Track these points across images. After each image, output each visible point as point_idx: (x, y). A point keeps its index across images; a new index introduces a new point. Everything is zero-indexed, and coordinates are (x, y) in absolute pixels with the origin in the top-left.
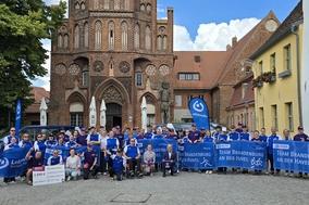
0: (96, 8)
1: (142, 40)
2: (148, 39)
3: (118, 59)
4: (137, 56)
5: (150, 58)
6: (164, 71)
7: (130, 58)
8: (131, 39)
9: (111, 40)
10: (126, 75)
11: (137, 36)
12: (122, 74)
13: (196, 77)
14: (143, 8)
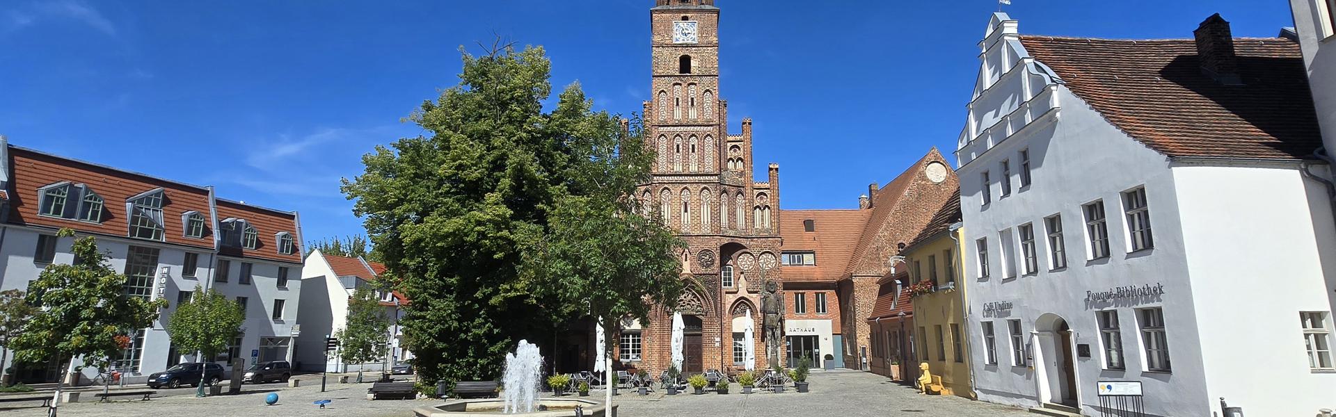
0: (661, 170)
1: (732, 214)
2: (740, 213)
3: (695, 246)
4: (726, 241)
5: (744, 242)
6: (768, 262)
7: (715, 245)
8: (716, 216)
9: (686, 218)
10: (709, 271)
11: (724, 210)
12: (703, 270)
13: (808, 259)
14: (731, 165)
